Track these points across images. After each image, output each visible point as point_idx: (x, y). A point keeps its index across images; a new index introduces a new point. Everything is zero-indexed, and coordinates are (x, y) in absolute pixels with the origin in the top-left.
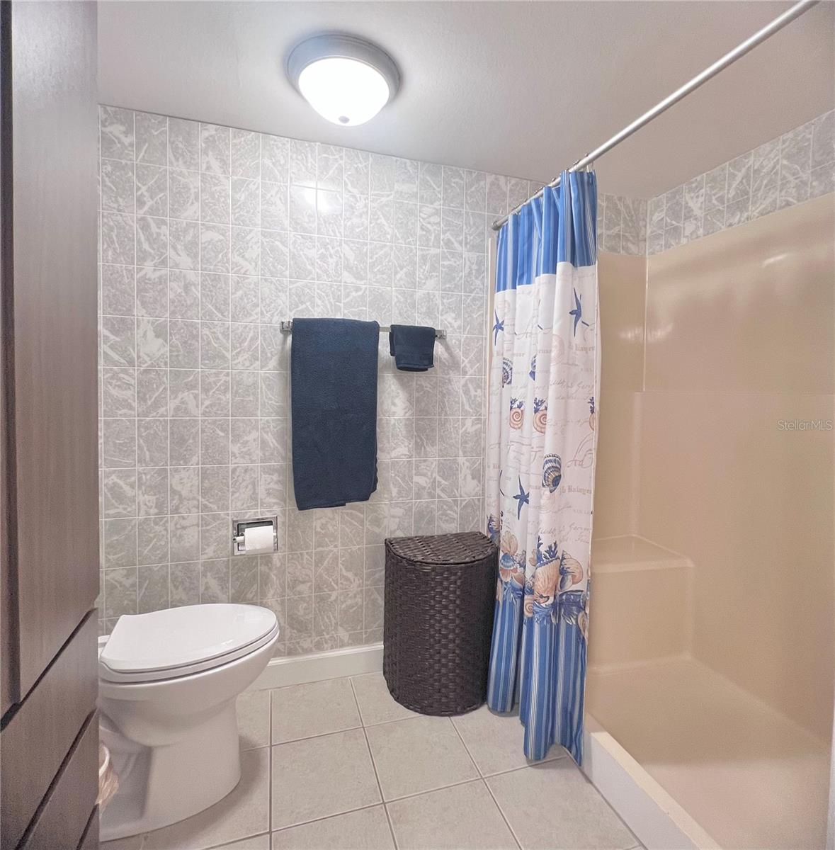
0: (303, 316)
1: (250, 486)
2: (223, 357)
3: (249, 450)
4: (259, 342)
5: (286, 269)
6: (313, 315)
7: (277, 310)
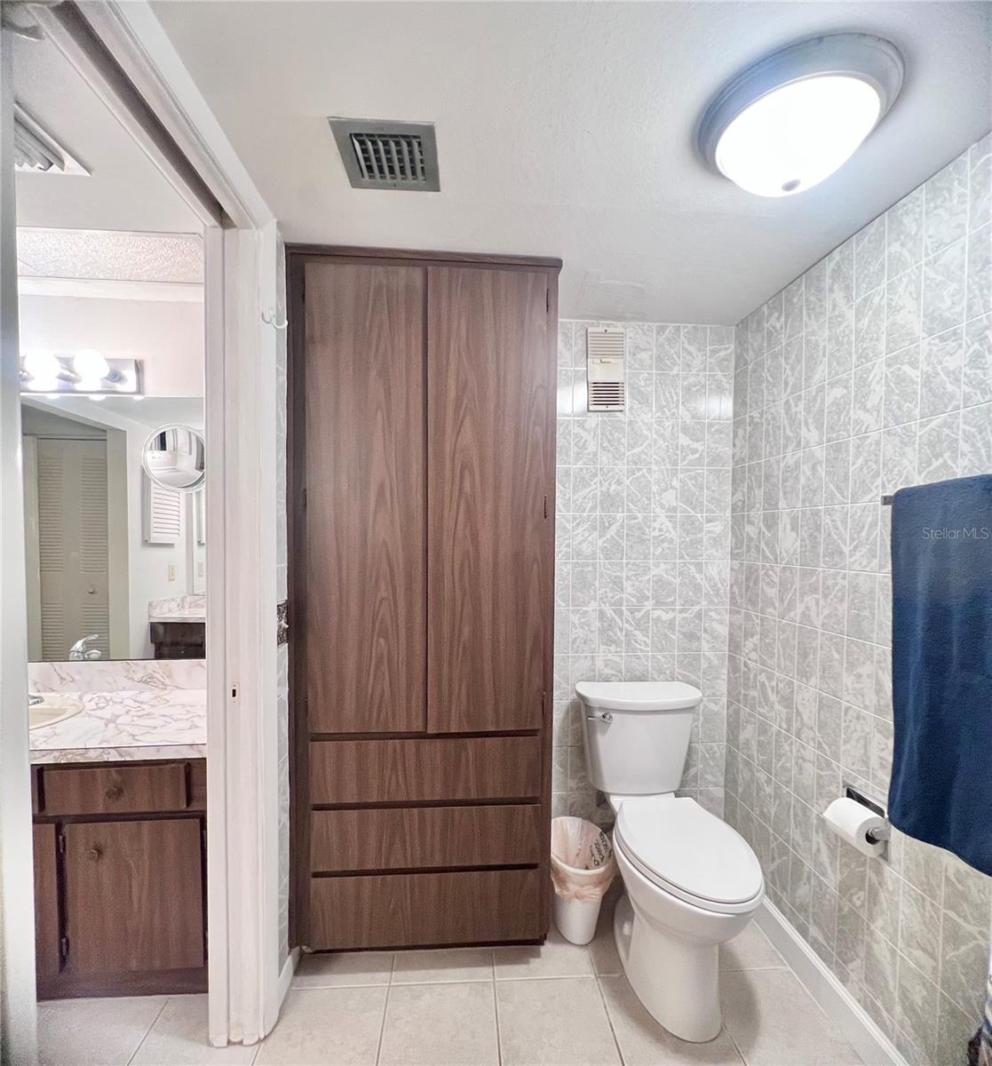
0: (938, 478)
1: (862, 741)
2: (841, 553)
3: (862, 688)
4: (879, 530)
5: (916, 406)
6: (954, 473)
7: (901, 476)
